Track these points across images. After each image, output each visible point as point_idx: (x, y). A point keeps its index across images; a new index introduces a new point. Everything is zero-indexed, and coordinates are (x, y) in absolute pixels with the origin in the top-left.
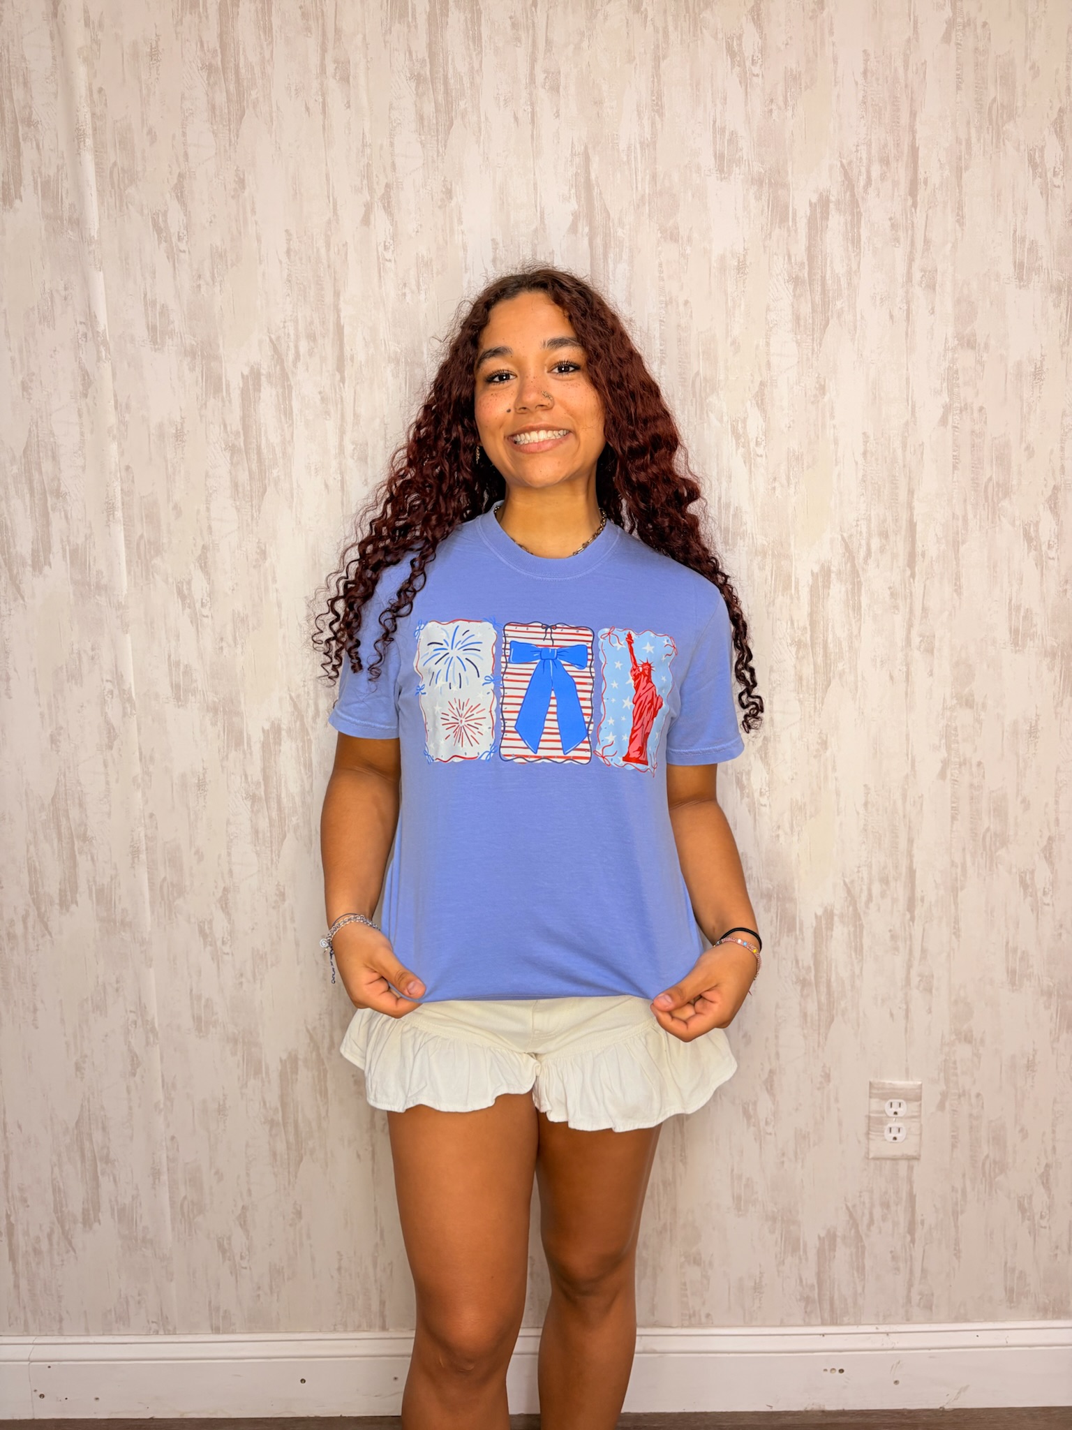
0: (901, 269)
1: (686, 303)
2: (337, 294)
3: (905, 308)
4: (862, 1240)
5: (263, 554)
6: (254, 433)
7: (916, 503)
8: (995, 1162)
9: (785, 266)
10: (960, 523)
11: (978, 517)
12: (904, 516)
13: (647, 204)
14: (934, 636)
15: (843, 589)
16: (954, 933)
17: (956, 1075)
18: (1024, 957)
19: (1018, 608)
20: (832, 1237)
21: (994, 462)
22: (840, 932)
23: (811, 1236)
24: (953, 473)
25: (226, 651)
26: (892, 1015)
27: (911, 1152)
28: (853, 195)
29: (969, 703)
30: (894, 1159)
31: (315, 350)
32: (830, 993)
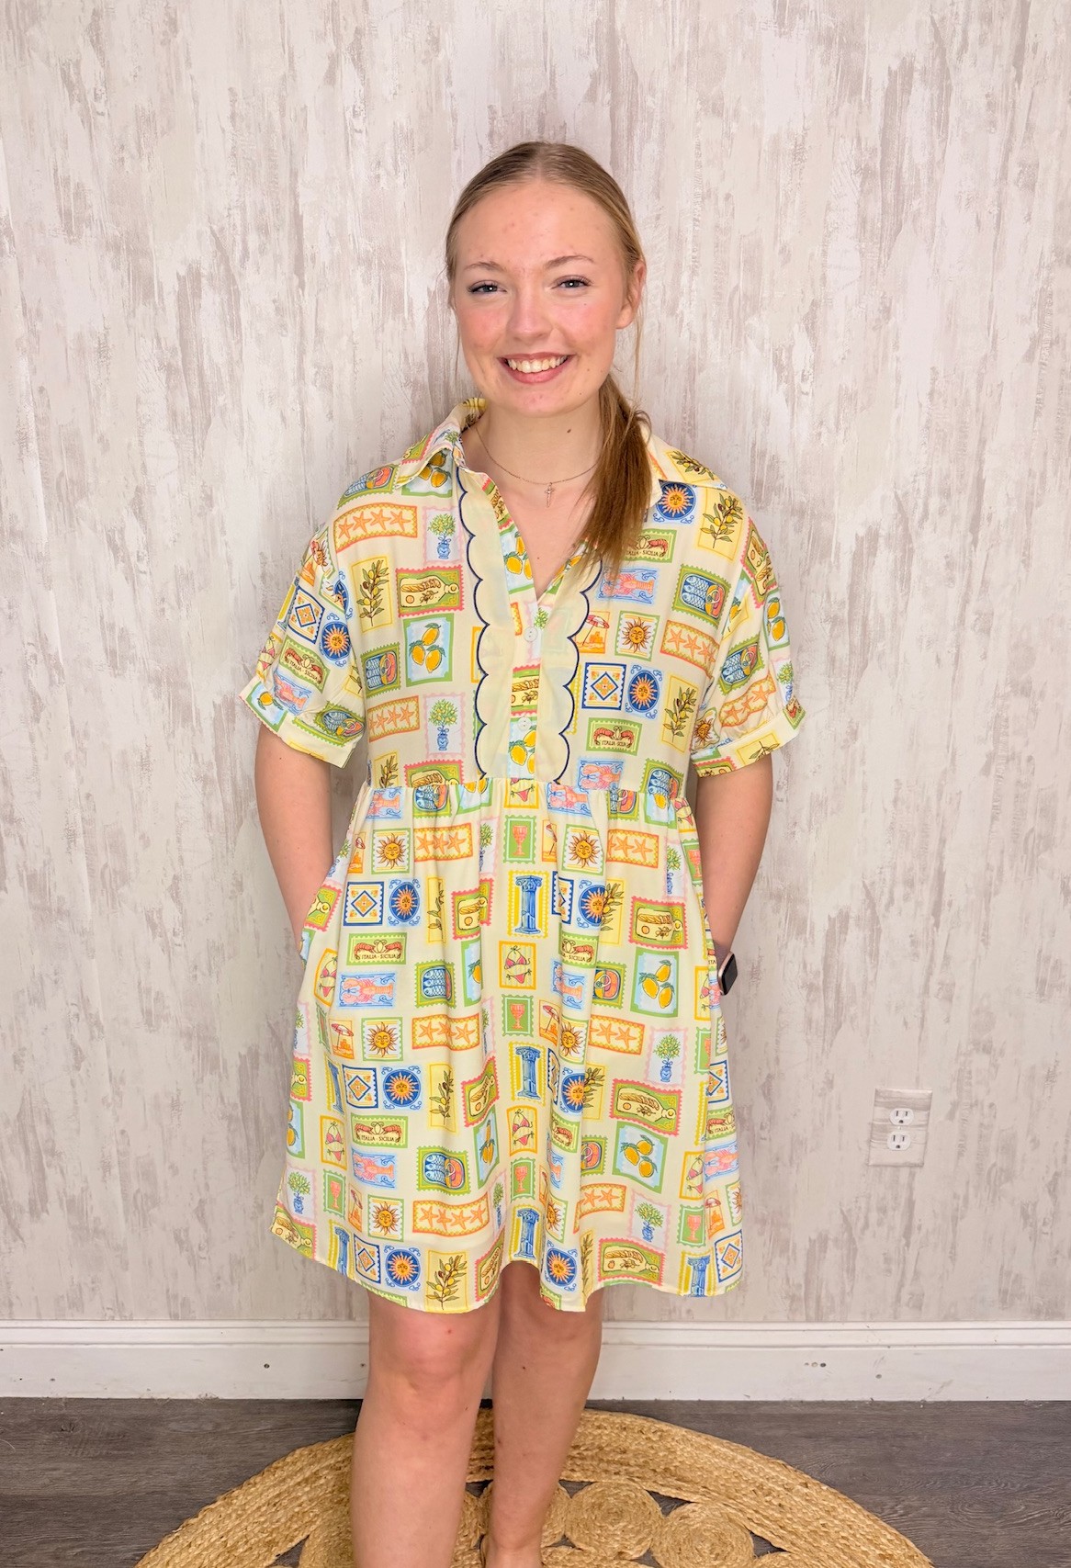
0: (995, 160)
1: (728, 197)
2: (294, 174)
3: (996, 212)
4: (854, 1243)
5: (209, 500)
6: (195, 350)
7: (987, 456)
9: (853, 152)
10: (1037, 481)
11: (1058, 474)
12: (971, 471)
13: (685, 66)
14: (993, 614)
15: (892, 557)
16: (983, 940)
17: (970, 1084)
18: (1056, 966)
20: (822, 1240)
22: (855, 936)
23: (801, 1238)
24: (1034, 420)
25: (168, 613)
26: (906, 1023)
27: (915, 1159)
28: (943, 63)
29: (1025, 691)
30: (896, 1166)
31: (268, 246)
32: (838, 999)
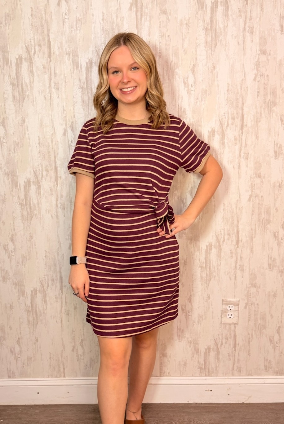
0: (242, 26)
1: (169, 36)
2: (49, 30)
3: (243, 40)
4: (219, 350)
5: (24, 121)
6: (20, 79)
7: (244, 108)
8: (262, 325)
9: (203, 24)
10: (259, 115)
11: (265, 113)
12: (240, 112)
14: (249, 154)
15: (219, 137)
16: (252, 252)
17: (251, 298)
18: (274, 260)
19: (277, 144)
20: (209, 349)
21: (271, 94)
22: (214, 251)
23: (202, 348)
24: (257, 98)
25: (11, 154)
26: (230, 278)
27: (235, 322)
29: (259, 176)
30: (230, 324)
31: (41, 50)
32: (210, 270)
